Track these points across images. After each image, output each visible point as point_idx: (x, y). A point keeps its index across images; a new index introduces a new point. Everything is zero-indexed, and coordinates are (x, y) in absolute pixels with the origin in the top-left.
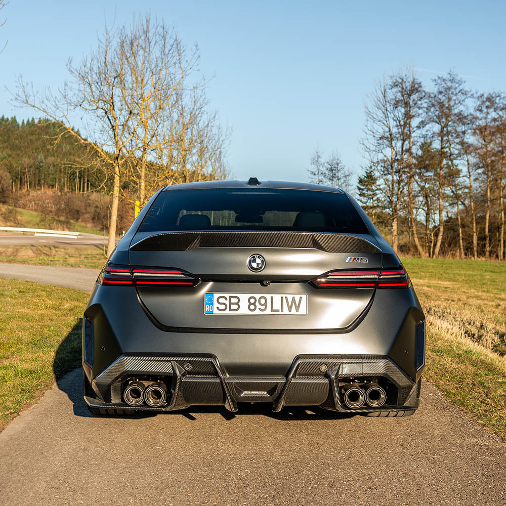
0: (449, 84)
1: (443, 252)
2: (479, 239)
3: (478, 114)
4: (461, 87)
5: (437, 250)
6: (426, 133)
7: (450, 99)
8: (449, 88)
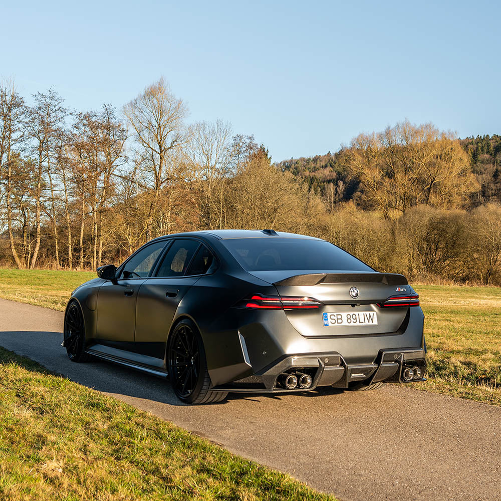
0: (49, 101)
1: (40, 263)
2: (75, 250)
3: (75, 131)
4: (60, 105)
5: (34, 261)
6: (25, 147)
7: (49, 115)
8: (49, 105)
